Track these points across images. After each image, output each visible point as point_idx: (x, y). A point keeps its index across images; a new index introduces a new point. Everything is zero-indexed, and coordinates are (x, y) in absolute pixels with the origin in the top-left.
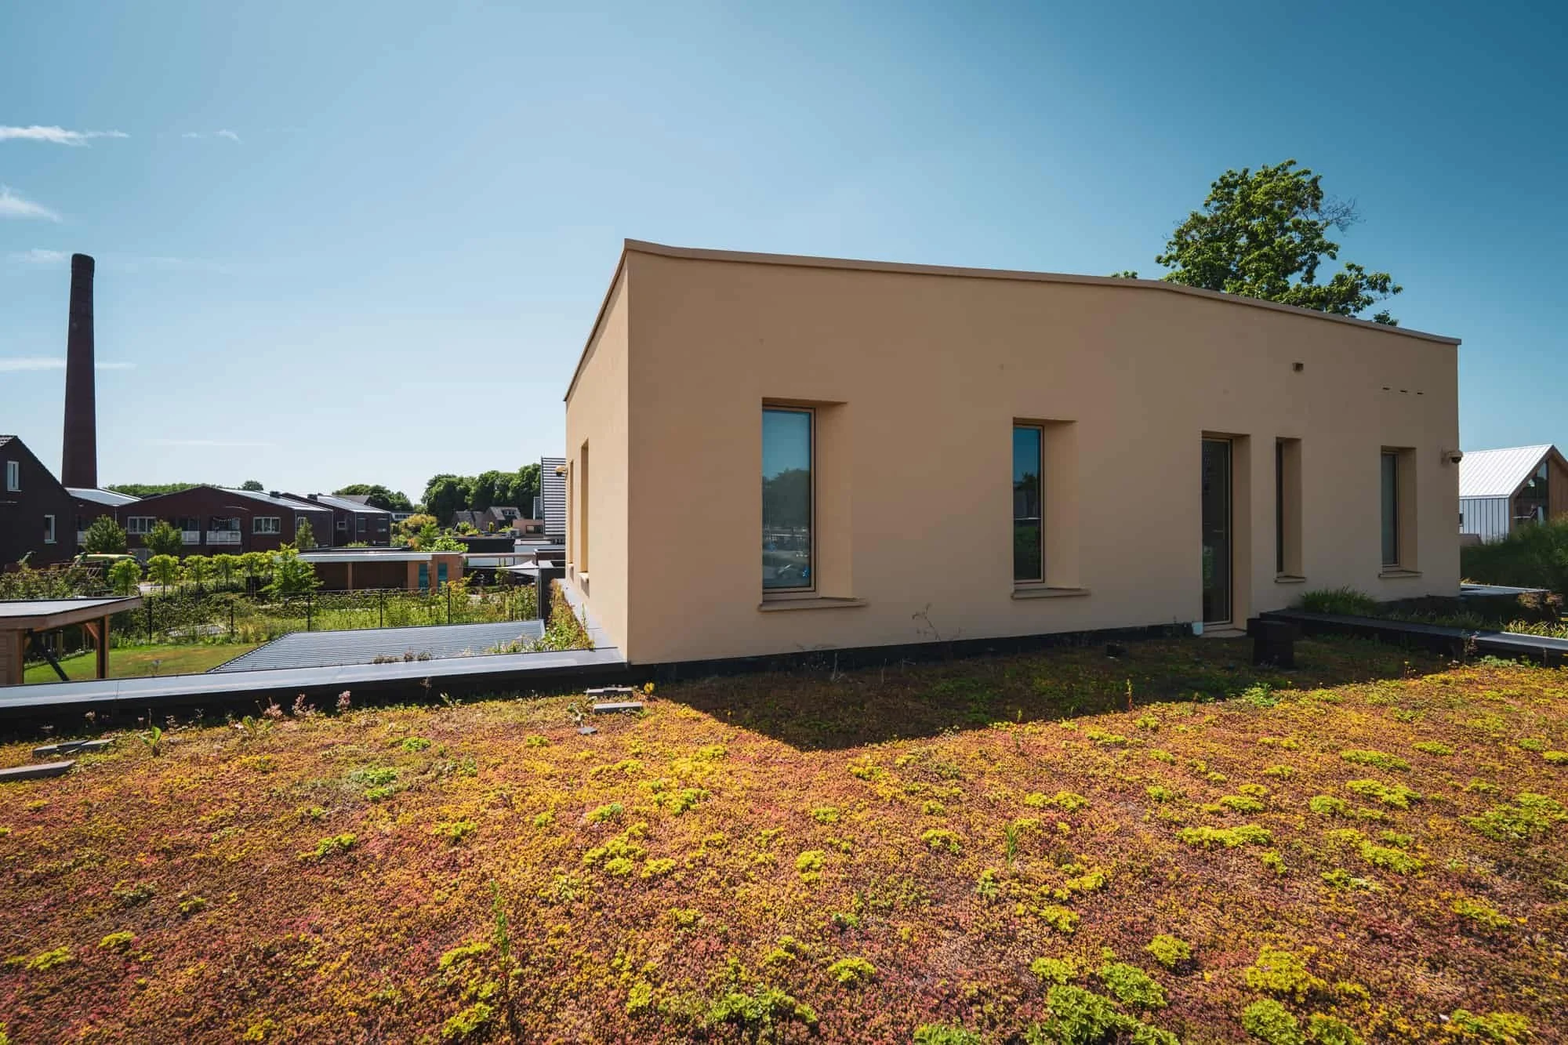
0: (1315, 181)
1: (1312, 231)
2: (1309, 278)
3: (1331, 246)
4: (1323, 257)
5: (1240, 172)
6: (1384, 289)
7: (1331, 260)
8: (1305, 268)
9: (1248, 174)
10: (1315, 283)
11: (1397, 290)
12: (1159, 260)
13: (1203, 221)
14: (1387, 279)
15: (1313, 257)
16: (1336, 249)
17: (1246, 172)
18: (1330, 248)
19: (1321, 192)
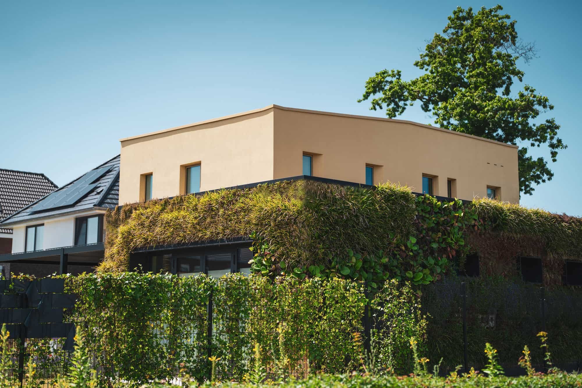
0: (512, 25)
1: (508, 60)
2: (507, 92)
3: (519, 72)
4: (515, 79)
5: (466, 9)
6: (545, 106)
7: (519, 82)
8: (505, 86)
9: (472, 12)
10: (509, 97)
11: (551, 108)
12: (416, 64)
13: (444, 41)
14: (546, 100)
15: (509, 78)
16: (523, 75)
17: (471, 10)
18: (518, 74)
19: (516, 33)
